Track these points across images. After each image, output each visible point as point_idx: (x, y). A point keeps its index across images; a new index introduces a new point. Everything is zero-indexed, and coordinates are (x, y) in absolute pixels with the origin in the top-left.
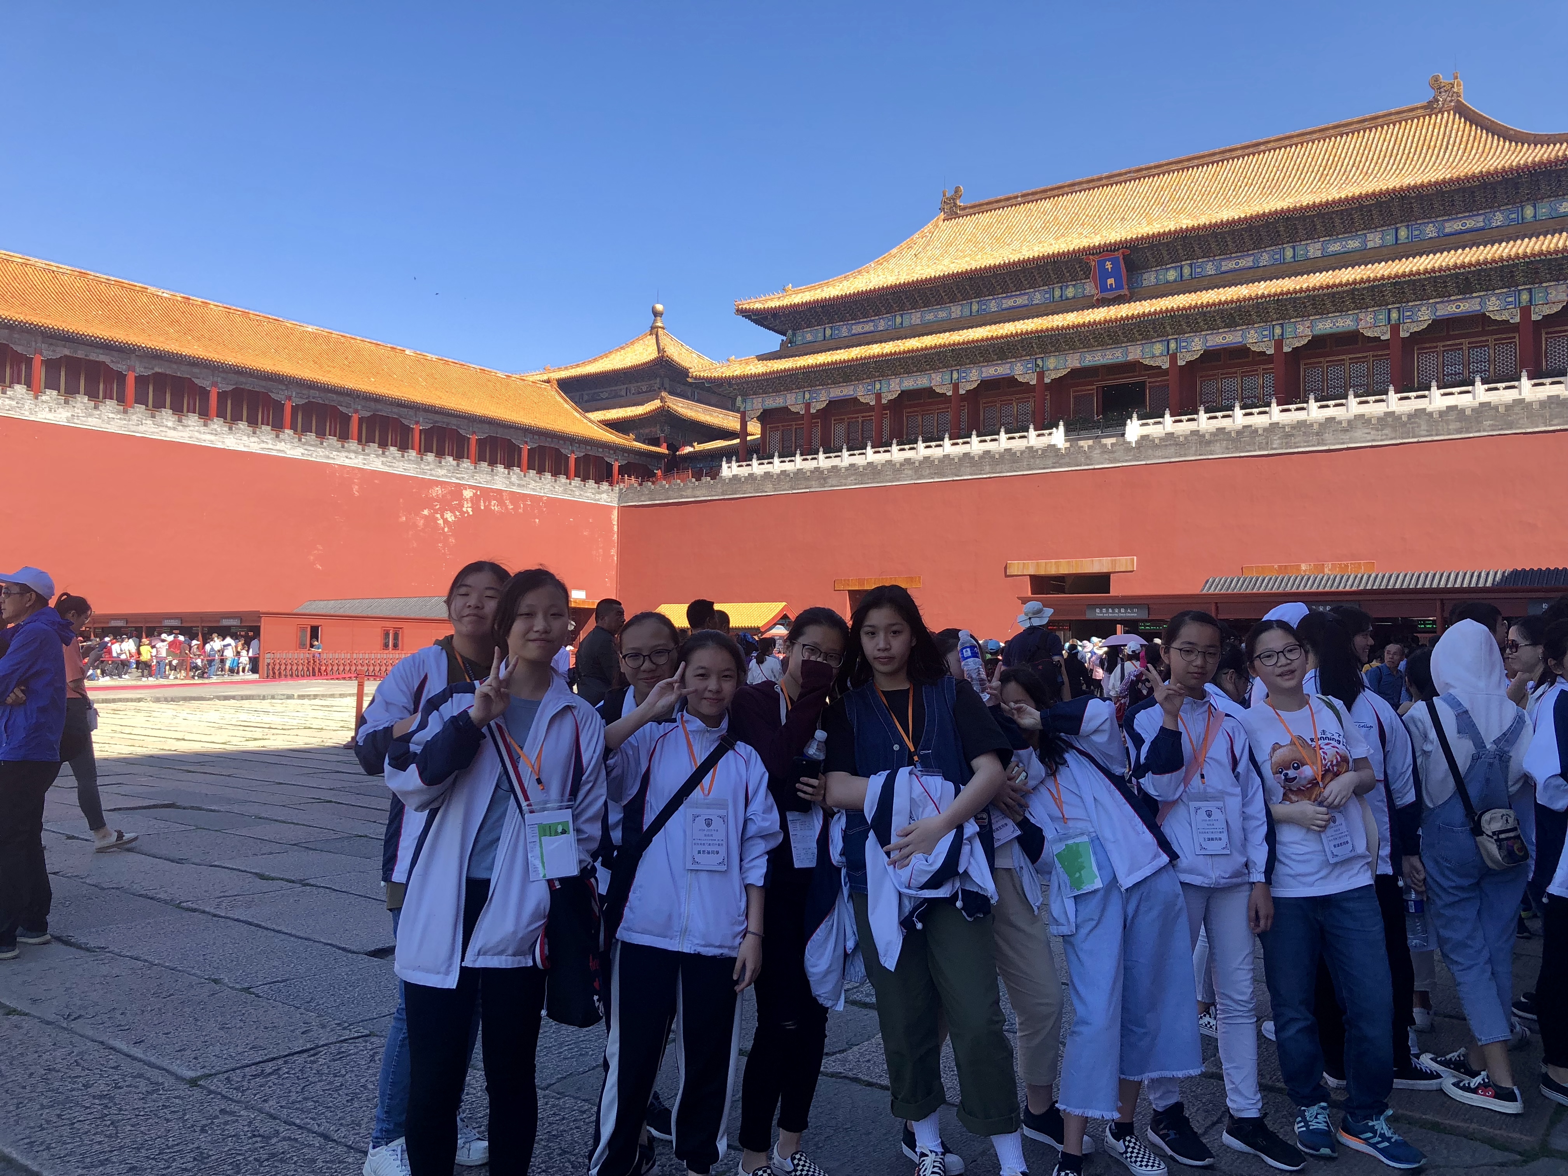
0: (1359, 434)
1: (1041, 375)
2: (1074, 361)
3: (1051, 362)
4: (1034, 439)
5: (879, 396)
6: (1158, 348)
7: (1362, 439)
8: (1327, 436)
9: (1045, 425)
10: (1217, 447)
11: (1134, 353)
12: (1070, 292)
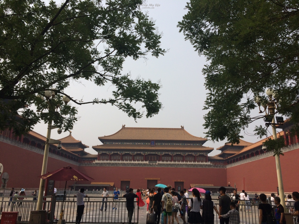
0: (184, 166)
1: (145, 154)
2: (149, 153)
3: (146, 153)
4: (144, 162)
5: (121, 154)
6: (159, 153)
7: (184, 167)
8: (181, 166)
9: (146, 160)
10: (169, 166)
11: (157, 153)
12: (147, 144)
